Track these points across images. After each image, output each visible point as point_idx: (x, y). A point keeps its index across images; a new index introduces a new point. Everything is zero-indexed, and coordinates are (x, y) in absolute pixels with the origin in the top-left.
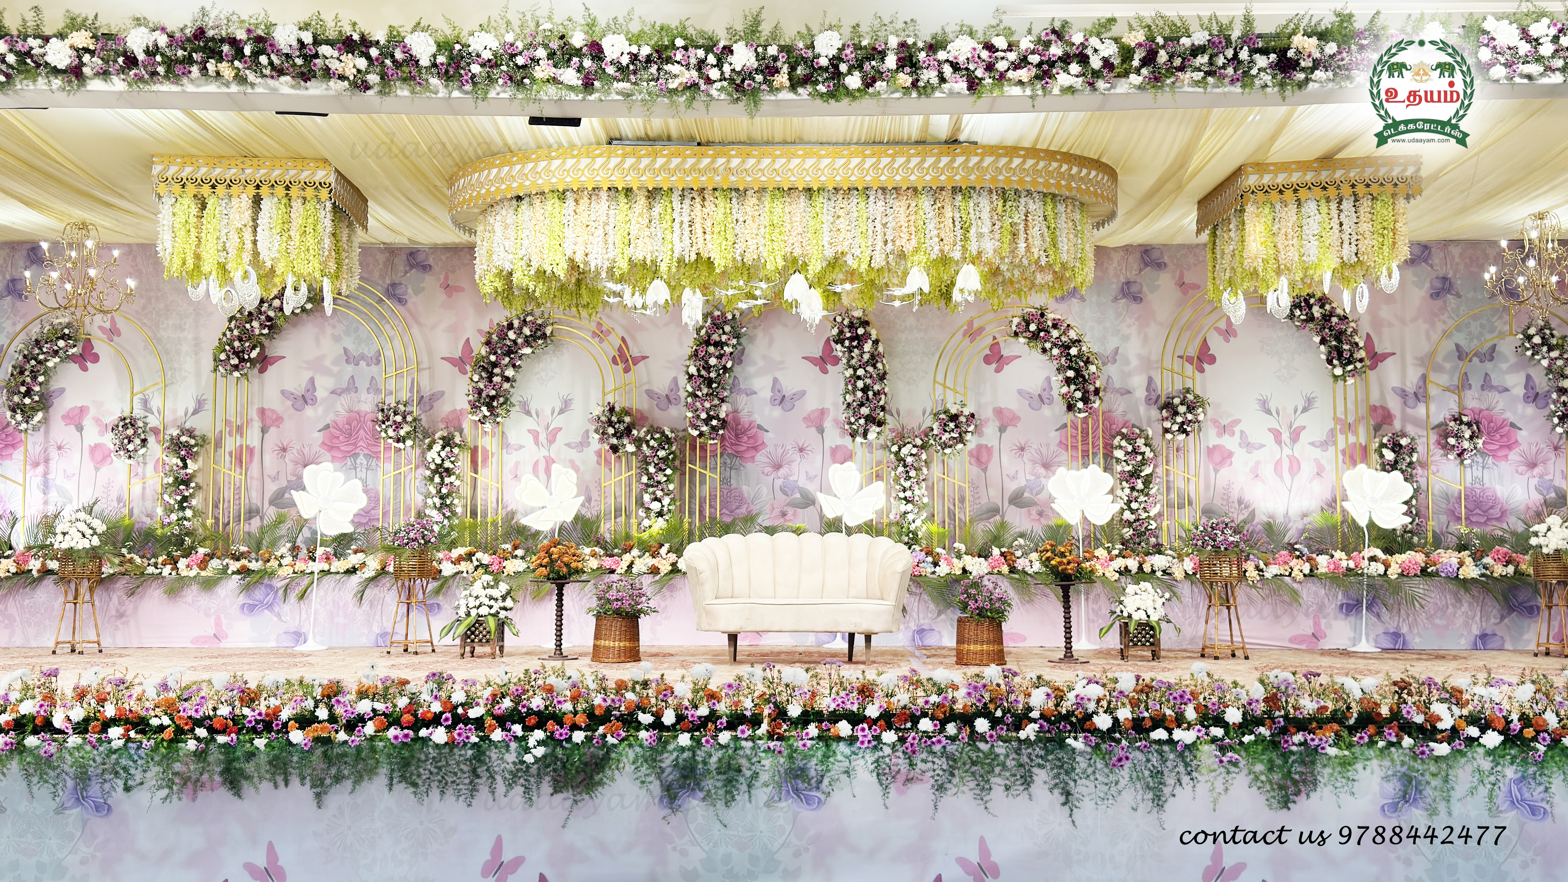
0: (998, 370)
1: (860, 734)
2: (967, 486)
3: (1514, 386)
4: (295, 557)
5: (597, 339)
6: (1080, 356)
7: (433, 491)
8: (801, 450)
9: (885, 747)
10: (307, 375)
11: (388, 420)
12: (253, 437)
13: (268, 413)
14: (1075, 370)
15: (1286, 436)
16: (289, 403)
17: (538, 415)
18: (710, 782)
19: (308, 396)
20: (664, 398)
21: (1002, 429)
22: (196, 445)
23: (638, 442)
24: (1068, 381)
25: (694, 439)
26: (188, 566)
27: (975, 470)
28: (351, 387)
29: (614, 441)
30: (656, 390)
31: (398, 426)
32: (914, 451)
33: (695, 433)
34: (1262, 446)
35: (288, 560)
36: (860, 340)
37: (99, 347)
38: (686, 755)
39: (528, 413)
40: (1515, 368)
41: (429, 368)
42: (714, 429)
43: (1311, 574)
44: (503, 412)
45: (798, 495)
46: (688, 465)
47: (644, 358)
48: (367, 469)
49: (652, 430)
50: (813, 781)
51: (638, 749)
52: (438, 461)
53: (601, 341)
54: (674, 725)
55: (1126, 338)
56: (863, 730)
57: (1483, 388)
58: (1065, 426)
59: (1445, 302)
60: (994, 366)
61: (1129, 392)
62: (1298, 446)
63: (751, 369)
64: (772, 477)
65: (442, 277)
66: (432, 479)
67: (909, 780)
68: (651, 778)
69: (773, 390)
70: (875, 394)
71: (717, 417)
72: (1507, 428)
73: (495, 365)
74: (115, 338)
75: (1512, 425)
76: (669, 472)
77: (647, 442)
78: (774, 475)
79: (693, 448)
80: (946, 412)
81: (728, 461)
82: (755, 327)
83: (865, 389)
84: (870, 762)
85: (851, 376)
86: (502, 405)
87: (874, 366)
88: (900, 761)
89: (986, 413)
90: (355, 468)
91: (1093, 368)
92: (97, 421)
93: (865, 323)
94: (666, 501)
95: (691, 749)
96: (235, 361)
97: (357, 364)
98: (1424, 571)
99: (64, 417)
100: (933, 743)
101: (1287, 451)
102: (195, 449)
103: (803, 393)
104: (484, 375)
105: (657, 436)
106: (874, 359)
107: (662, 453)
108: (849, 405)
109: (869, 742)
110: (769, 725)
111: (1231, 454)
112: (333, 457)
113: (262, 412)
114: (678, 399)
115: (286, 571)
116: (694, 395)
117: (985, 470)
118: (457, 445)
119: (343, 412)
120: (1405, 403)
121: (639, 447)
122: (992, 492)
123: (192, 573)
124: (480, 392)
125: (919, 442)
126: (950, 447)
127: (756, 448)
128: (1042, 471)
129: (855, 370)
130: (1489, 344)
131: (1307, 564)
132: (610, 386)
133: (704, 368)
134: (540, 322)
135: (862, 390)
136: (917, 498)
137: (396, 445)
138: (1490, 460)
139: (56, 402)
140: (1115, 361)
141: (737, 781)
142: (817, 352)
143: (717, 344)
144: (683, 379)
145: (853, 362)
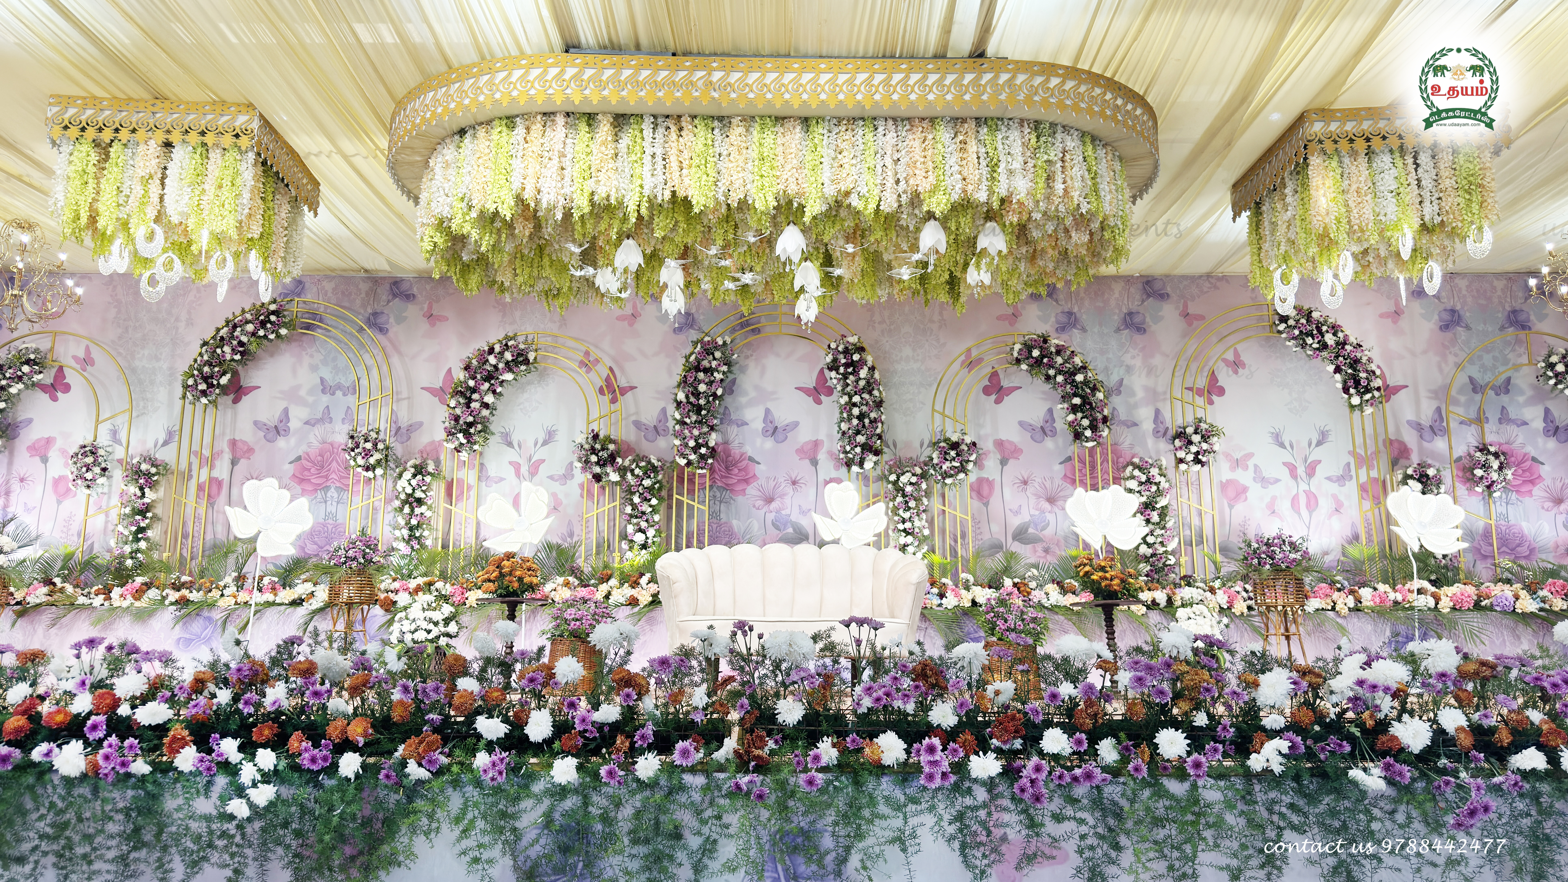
0: (998, 401)
1: (924, 758)
2: (969, 518)
3: (1532, 420)
4: (240, 587)
5: (584, 369)
6: (1086, 382)
7: (402, 522)
8: (794, 483)
9: (975, 787)
10: (282, 405)
11: (358, 447)
12: (222, 470)
13: (239, 445)
14: (1081, 397)
15: (1301, 471)
16: (262, 434)
17: (520, 446)
18: (616, 860)
19: (281, 427)
20: (651, 429)
21: (1004, 462)
22: (157, 474)
23: (622, 471)
24: (1074, 409)
25: (681, 469)
26: (121, 596)
27: (977, 504)
28: (326, 417)
29: (597, 470)
30: (644, 421)
31: (367, 454)
32: (914, 480)
33: (683, 462)
34: (1277, 481)
35: (232, 589)
36: (855, 366)
37: (71, 377)
38: (570, 803)
39: (510, 444)
40: (1531, 402)
41: (409, 398)
42: (702, 457)
43: (1357, 609)
44: (481, 440)
45: (790, 530)
46: (675, 496)
47: (632, 388)
48: (338, 503)
49: (637, 460)
50: (829, 859)
51: (470, 790)
52: (409, 490)
53: (589, 370)
54: (548, 742)
55: (1129, 369)
56: (931, 750)
57: (1500, 421)
58: (1069, 459)
59: (1455, 334)
60: (994, 397)
61: (1135, 424)
62: (1314, 481)
63: (743, 400)
64: (762, 512)
65: (426, 306)
66: (401, 509)
67: (1029, 859)
68: (495, 852)
69: (765, 421)
70: (871, 422)
71: (706, 445)
72: (1528, 463)
73: (474, 390)
74: (89, 368)
75: (1534, 459)
76: (654, 502)
77: (632, 471)
78: (765, 509)
79: (681, 480)
80: (946, 440)
81: (718, 494)
82: (747, 357)
83: (861, 417)
84: (947, 817)
85: (846, 404)
86: (480, 432)
87: (870, 393)
88: (1006, 817)
89: (987, 445)
90: (326, 502)
91: (1100, 395)
92: (63, 452)
93: (861, 350)
94: (651, 532)
95: (581, 791)
96: (203, 387)
97: (333, 394)
98: (1477, 606)
99: (29, 448)
100: (1075, 779)
101: (1303, 486)
102: (155, 478)
103: (796, 424)
104: (462, 401)
105: (643, 464)
106: (869, 387)
107: (647, 482)
108: (844, 433)
109: (944, 775)
110: (740, 739)
111: (1245, 489)
112: (303, 490)
113: (233, 443)
114: (666, 430)
115: (227, 602)
116: (682, 423)
117: (986, 504)
118: (429, 474)
119: (316, 444)
120: (1421, 437)
121: (623, 477)
122: (995, 528)
123: (125, 604)
124: (457, 419)
125: (918, 471)
126: (951, 476)
127: (747, 481)
128: (1047, 506)
129: (850, 397)
130: (1504, 377)
131: (1351, 597)
132: (595, 414)
133: (693, 394)
134: (522, 346)
135: (858, 418)
136: (917, 530)
137: (365, 473)
138: (1514, 496)
139: (23, 433)
140: (1120, 393)
141: (671, 858)
142: (811, 383)
143: (706, 371)
144: (671, 409)
145: (849, 389)
